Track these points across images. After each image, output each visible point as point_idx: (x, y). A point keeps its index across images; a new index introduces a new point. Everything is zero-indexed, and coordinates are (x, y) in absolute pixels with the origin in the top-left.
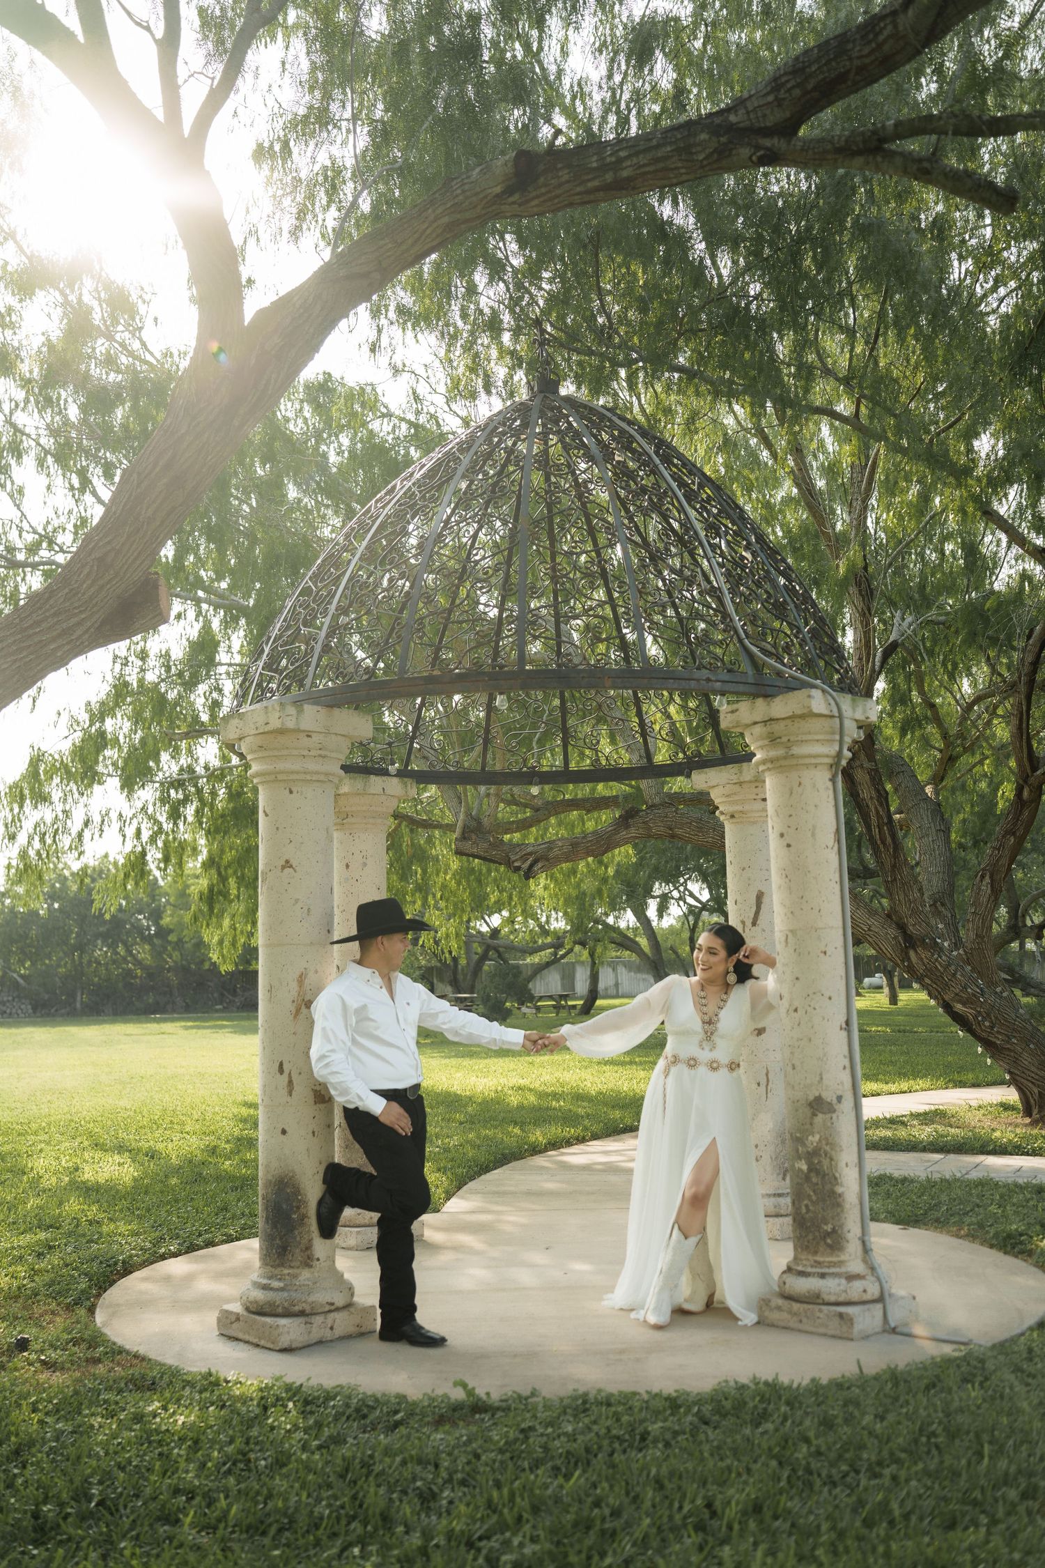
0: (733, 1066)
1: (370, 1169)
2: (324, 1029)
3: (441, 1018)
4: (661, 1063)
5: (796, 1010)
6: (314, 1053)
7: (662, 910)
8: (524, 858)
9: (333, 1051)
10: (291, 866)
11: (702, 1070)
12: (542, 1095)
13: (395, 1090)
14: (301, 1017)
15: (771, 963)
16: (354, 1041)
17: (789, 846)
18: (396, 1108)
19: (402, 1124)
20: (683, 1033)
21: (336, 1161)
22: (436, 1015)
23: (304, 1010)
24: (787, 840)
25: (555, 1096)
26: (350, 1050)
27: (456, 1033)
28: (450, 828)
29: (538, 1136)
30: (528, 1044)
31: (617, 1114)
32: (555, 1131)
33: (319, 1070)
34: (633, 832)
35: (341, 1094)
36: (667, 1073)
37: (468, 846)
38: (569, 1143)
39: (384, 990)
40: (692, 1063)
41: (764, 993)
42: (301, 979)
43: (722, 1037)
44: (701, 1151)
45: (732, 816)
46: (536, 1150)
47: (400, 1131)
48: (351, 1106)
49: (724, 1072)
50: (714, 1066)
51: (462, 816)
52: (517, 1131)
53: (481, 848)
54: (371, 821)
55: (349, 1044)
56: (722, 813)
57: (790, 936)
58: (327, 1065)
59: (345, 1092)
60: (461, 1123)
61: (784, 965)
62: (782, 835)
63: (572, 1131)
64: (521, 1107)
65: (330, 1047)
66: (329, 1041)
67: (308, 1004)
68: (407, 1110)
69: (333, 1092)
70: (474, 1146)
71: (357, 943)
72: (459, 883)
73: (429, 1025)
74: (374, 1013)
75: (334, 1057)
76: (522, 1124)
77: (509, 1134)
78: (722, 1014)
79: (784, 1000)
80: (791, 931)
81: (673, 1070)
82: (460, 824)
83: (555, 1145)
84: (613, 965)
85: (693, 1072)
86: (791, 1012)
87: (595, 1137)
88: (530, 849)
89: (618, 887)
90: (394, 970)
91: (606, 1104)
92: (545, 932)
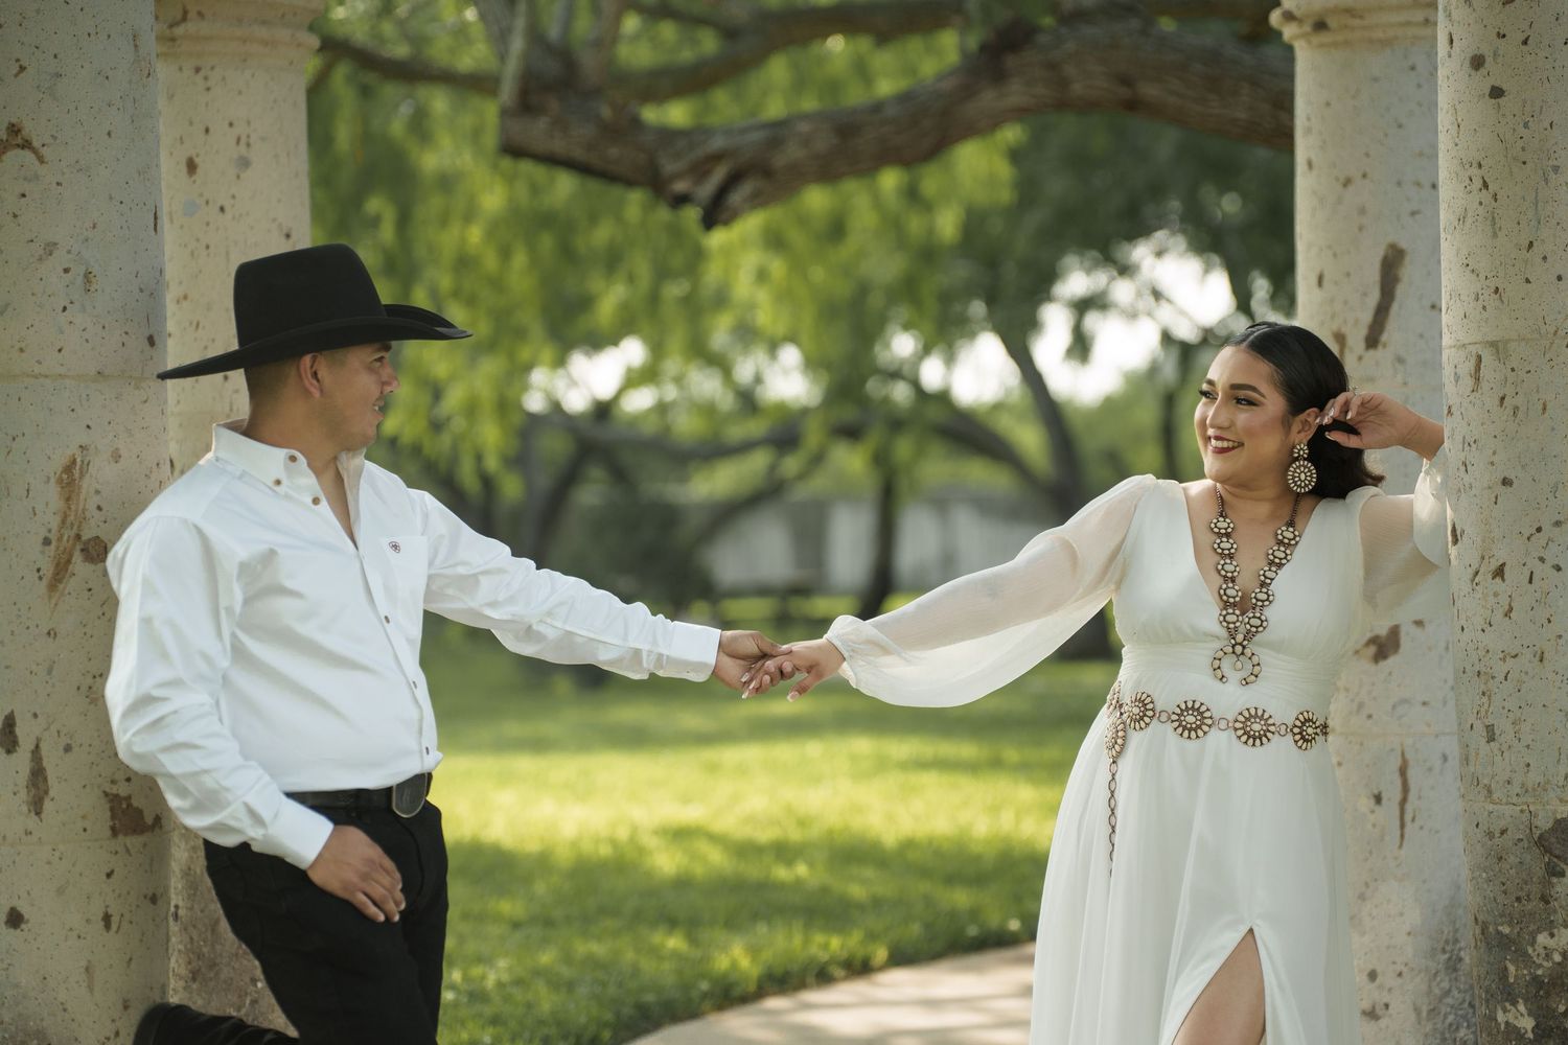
0: (1308, 731)
1: (277, 1020)
2: (146, 622)
3: (486, 587)
4: (1103, 723)
5: (1499, 572)
6: (118, 690)
7: (1081, 347)
8: (700, 170)
9: (175, 683)
10: (27, 145)
11: (1219, 741)
12: (745, 850)
13: (359, 794)
14: (72, 584)
15: (1425, 443)
16: (239, 653)
17: (1497, 93)
18: (360, 845)
19: (378, 891)
20: (1167, 635)
21: (174, 999)
22: (470, 582)
23: (79, 564)
24: (1495, 74)
25: (784, 851)
26: (226, 680)
27: (529, 633)
28: (477, 84)
29: (736, 957)
30: (733, 668)
31: (961, 898)
32: (788, 943)
33: (130, 739)
34: (1016, 93)
35: (199, 807)
36: (1117, 747)
37: (537, 131)
38: (823, 976)
39: (324, 507)
40: (1192, 720)
41: (1405, 524)
42: (70, 477)
43: (1277, 647)
44: (1211, 967)
45: (1320, 26)
46: (730, 995)
47: (372, 910)
48: (229, 841)
49: (1282, 747)
50: (1253, 730)
51: (517, 44)
52: (675, 942)
53: (577, 139)
54: (262, 32)
55: (224, 663)
56: (1289, 17)
57: (1488, 358)
58: (157, 723)
59: (209, 801)
60: (516, 925)
61: (1467, 444)
62: (1477, 62)
63: (833, 945)
64: (682, 883)
65: (163, 673)
66: (164, 655)
67: (97, 551)
68: (389, 851)
69: (173, 801)
70: (556, 983)
71: (238, 377)
72: (505, 254)
73: (454, 607)
74: (295, 571)
75: (179, 700)
76: (690, 924)
77: (655, 952)
78: (1282, 582)
79: (1464, 541)
80: (1493, 344)
81: (1136, 739)
82: (511, 70)
83: (784, 980)
84: (941, 504)
85: (1192, 745)
86: (1485, 577)
87: (903, 957)
88: (718, 143)
89: (961, 272)
90: (351, 449)
91: (924, 872)
92: (748, 400)
